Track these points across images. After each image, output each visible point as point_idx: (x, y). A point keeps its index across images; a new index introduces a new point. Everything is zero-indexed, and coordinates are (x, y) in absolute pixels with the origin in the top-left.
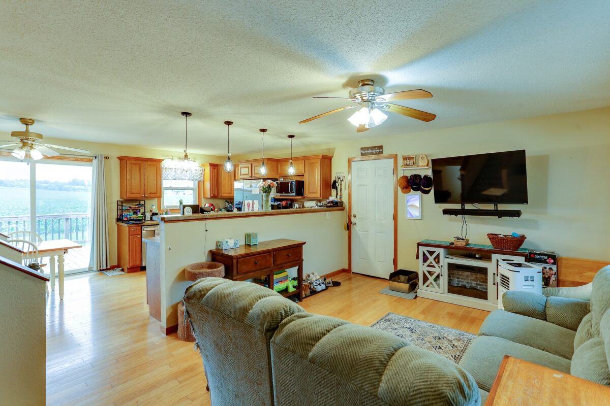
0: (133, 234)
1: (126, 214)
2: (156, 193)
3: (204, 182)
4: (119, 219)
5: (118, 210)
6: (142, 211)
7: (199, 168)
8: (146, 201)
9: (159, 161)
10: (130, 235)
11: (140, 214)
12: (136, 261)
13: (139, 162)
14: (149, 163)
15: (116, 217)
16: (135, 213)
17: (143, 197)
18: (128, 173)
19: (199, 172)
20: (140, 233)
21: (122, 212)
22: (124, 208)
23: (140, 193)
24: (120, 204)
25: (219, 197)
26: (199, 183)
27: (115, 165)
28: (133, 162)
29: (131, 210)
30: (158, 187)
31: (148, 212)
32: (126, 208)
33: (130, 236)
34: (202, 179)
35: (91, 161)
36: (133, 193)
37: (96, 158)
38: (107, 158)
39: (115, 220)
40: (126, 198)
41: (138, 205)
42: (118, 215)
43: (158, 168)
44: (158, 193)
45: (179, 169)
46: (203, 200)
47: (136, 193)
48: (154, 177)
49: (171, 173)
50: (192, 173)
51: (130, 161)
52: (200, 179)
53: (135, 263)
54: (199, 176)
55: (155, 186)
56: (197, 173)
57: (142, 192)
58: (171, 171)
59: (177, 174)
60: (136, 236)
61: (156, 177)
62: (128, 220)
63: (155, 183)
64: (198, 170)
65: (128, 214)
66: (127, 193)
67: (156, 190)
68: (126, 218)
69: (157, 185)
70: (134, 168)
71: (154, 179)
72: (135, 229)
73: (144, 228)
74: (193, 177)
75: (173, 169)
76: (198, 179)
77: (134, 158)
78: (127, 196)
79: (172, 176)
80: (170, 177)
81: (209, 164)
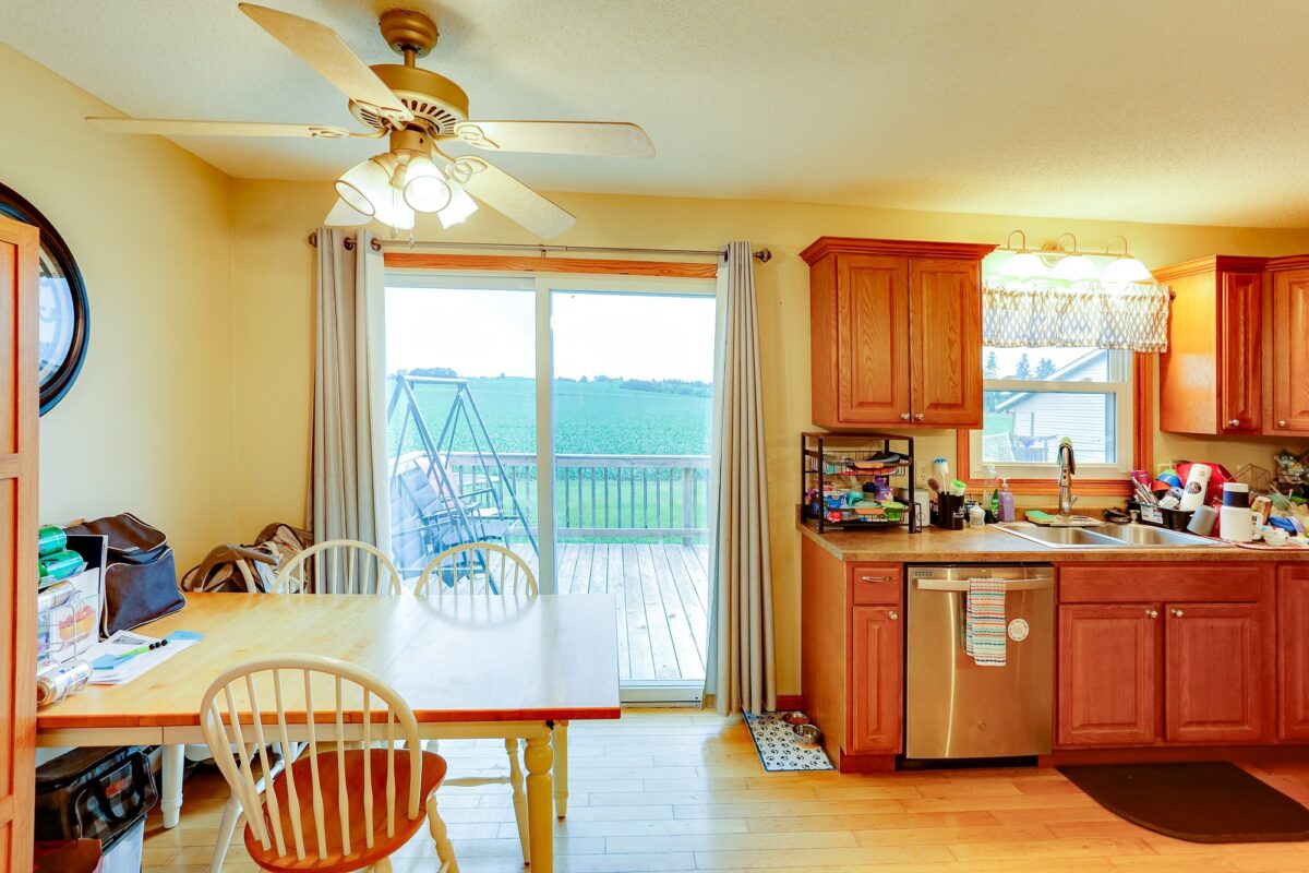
0: (863, 601)
1: (835, 494)
2: (961, 406)
3: (1165, 358)
4: (809, 513)
5: (804, 472)
6: (899, 479)
7: (1146, 291)
8: (916, 440)
9: (972, 254)
10: (853, 603)
11: (890, 496)
12: (878, 730)
13: (888, 262)
14: (929, 264)
15: (800, 503)
16: (871, 490)
17: (903, 421)
18: (844, 312)
19: (1144, 309)
20: (896, 597)
21: (821, 483)
22: (827, 469)
23: (891, 404)
24: (814, 449)
25: (1268, 431)
26: (1140, 361)
27: (792, 283)
28: (862, 261)
29: (853, 480)
30: (970, 374)
31: (921, 488)
32: (837, 469)
33: (857, 610)
34: (1161, 339)
35: (710, 272)
36: (862, 404)
37: (726, 258)
38: (763, 256)
39: (792, 514)
40: (836, 425)
41: (878, 456)
42: (804, 494)
43: (967, 288)
44: (969, 402)
45: (1051, 297)
46: (1159, 441)
47: (873, 404)
48: (951, 328)
49: (1017, 313)
50: (1114, 310)
51: (851, 257)
52: (1148, 342)
53: (874, 740)
54: (1148, 329)
55: (954, 372)
56: (1138, 314)
57: (901, 400)
58: (1016, 308)
59: (1042, 321)
60: (881, 612)
61: (958, 330)
62: (845, 522)
63: (953, 358)
64: (1140, 299)
65: (842, 497)
66: (841, 404)
67: (959, 391)
68: (836, 514)
69: (963, 366)
70: (867, 290)
71: (950, 341)
72: (879, 579)
73: (915, 577)
74: (1117, 332)
75: (1022, 294)
76: (1141, 342)
77: (867, 244)
78: (841, 415)
79: (1021, 327)
80: (1013, 335)
81: (1215, 261)
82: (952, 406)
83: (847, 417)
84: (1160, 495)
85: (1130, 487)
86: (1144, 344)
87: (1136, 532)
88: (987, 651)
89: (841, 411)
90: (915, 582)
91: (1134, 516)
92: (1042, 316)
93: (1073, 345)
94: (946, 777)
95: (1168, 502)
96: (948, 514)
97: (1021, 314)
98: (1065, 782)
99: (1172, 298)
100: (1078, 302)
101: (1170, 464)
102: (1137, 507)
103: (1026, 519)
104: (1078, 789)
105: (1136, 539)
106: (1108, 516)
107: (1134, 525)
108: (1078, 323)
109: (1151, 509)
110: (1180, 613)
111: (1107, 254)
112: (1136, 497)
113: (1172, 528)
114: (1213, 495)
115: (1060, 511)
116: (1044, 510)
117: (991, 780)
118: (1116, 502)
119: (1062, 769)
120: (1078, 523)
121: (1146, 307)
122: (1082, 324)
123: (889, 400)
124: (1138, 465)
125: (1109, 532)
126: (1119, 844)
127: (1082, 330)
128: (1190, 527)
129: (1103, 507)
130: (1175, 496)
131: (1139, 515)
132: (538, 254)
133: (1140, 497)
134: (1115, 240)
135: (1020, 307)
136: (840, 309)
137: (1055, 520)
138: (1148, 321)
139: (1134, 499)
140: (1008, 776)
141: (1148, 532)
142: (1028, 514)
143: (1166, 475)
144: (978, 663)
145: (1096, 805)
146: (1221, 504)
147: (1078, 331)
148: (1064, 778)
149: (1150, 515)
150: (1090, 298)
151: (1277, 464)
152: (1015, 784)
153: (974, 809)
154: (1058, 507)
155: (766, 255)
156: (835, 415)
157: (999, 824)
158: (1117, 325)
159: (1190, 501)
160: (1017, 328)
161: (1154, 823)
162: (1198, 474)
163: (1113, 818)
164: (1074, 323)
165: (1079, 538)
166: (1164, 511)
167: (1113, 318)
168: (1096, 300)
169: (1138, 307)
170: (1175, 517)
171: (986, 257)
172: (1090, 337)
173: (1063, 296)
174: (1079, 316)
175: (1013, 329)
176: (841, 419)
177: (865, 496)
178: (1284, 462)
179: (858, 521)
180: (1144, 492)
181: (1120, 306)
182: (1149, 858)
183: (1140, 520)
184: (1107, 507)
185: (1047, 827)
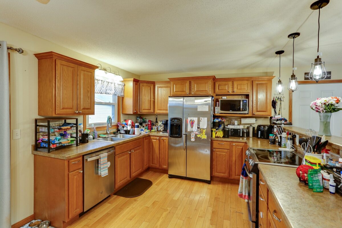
0: (72, 170)
1: (53, 138)
2: (90, 109)
3: (123, 98)
5: (36, 133)
9: (93, 68)
10: (69, 171)
11: (70, 136)
12: (77, 208)
13: (72, 65)
14: (83, 68)
16: (63, 135)
17: (75, 113)
20: (81, 166)
21: (49, 136)
25: (139, 113)
26: (119, 98)
28: (64, 63)
30: (92, 100)
34: (122, 94)
36: (63, 108)
38: (19, 51)
39: (30, 149)
42: (36, 141)
43: (92, 77)
44: (92, 108)
45: (105, 82)
46: (122, 116)
47: (67, 108)
48: (88, 87)
49: (98, 85)
50: (116, 87)
51: (61, 61)
53: (76, 212)
54: (121, 91)
55: (89, 99)
57: (75, 107)
58: (98, 83)
59: (103, 87)
60: (77, 172)
61: (90, 88)
62: (58, 147)
63: (89, 96)
64: (120, 85)
65: (55, 139)
66: (56, 109)
67: (90, 105)
68: (55, 145)
69: (91, 98)
70: (66, 73)
71: (88, 91)
72: (76, 162)
73: (86, 158)
74: (116, 92)
75: (99, 80)
77: (66, 58)
78: (56, 112)
79: (99, 89)
80: (97, 90)
81: (133, 79)
82: (88, 109)
83: (59, 113)
84: (123, 127)
85: (118, 126)
86: (120, 95)
87: (120, 136)
88: (104, 173)
89: (56, 111)
90: (87, 160)
91: (119, 133)
92: (103, 86)
93: (109, 94)
94: (93, 211)
95: (125, 129)
96: (84, 139)
97: (99, 85)
98: (117, 197)
99: (125, 85)
100: (110, 84)
101: (123, 120)
102: (119, 130)
103: (99, 137)
104: (120, 197)
105: (120, 137)
106: (114, 133)
107: (119, 134)
108: (110, 89)
109: (122, 131)
110: (133, 151)
111: (114, 74)
112: (119, 128)
113: (126, 134)
114: (133, 126)
115: (107, 133)
116: (103, 134)
117: (103, 205)
118: (115, 130)
119: (115, 194)
120: (110, 136)
122: (111, 89)
123: (72, 107)
124: (118, 121)
125: (115, 137)
126: (132, 203)
127: (111, 90)
128: (130, 133)
129: (113, 131)
130: (126, 127)
131: (120, 132)
133: (120, 128)
134: (116, 71)
135: (99, 83)
136: (57, 77)
137: (106, 136)
139: (119, 129)
140: (106, 202)
141: (123, 135)
142: (100, 136)
143: (123, 123)
144: (102, 176)
145: (124, 198)
146: (135, 128)
147: (110, 90)
148: (116, 196)
149: (122, 132)
150: (112, 83)
151: (137, 119)
152: (109, 203)
153: (104, 214)
154: (106, 133)
155: (21, 51)
156: (54, 112)
157: (111, 214)
158: (116, 90)
159: (129, 128)
160: (98, 89)
161: (135, 195)
162: (130, 122)
163: (128, 199)
164: (109, 89)
165: (112, 140)
166: (125, 130)
167: (116, 88)
168: (113, 83)
169: (120, 87)
170: (127, 131)
171: (96, 69)
172: (112, 92)
173: (107, 82)
174: (110, 87)
175: (97, 89)
176: (56, 113)
177: (61, 138)
178: (138, 119)
179: (62, 146)
180: (120, 127)
181: (117, 86)
182: (137, 202)
183: (120, 133)
184: (114, 131)
185: (119, 208)
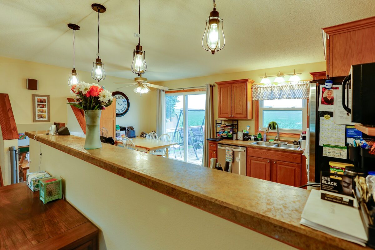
0: (211, 149)
5: (216, 127)
7: (305, 82)
9: (244, 81)
10: (209, 149)
13: (227, 85)
14: (235, 85)
20: (216, 149)
28: (222, 85)
30: (244, 107)
33: (209, 151)
36: (223, 114)
42: (216, 132)
47: (225, 114)
52: (306, 96)
54: (306, 93)
55: (240, 107)
56: (303, 89)
61: (241, 98)
63: (240, 104)
64: (303, 85)
67: (241, 111)
69: (242, 105)
70: (223, 91)
71: (239, 100)
76: (304, 96)
82: (240, 114)
86: (305, 97)
120: (279, 143)
121: (305, 87)
123: (227, 113)
132: (183, 89)
134: (295, 71)
138: (306, 91)
165: (278, 146)
169: (303, 87)
